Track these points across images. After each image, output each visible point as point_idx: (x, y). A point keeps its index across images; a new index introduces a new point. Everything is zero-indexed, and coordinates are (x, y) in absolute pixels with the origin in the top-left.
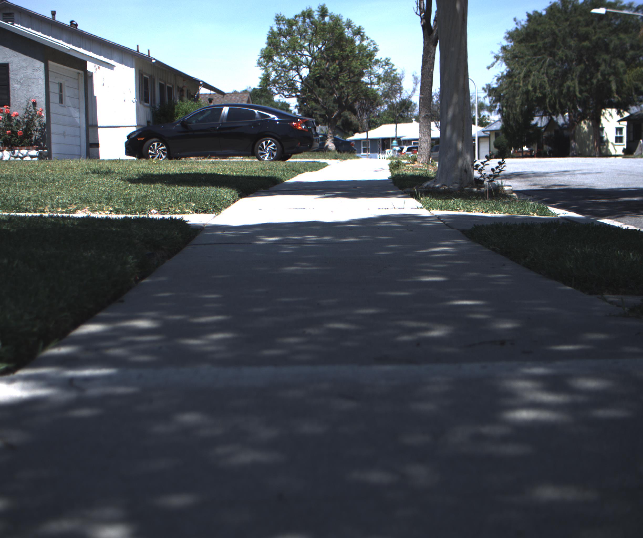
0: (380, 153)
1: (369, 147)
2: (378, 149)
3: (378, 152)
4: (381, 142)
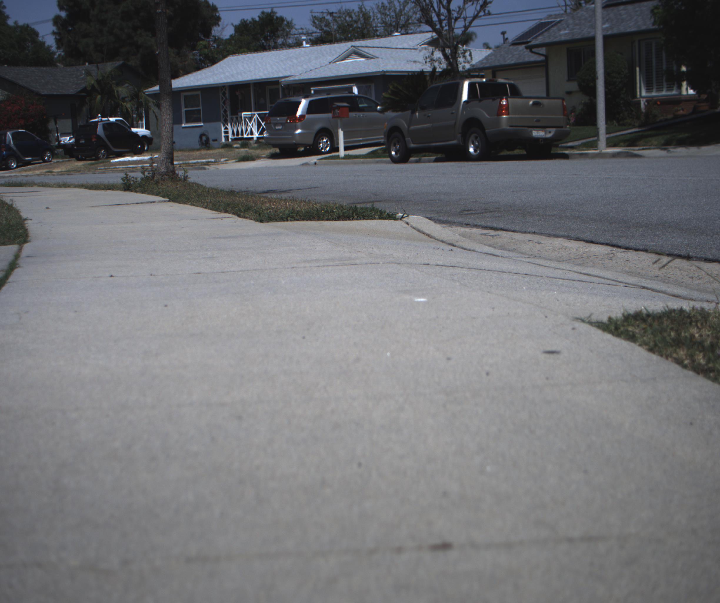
0: (225, 122)
1: (201, 108)
2: (222, 112)
3: (222, 121)
4: (227, 95)
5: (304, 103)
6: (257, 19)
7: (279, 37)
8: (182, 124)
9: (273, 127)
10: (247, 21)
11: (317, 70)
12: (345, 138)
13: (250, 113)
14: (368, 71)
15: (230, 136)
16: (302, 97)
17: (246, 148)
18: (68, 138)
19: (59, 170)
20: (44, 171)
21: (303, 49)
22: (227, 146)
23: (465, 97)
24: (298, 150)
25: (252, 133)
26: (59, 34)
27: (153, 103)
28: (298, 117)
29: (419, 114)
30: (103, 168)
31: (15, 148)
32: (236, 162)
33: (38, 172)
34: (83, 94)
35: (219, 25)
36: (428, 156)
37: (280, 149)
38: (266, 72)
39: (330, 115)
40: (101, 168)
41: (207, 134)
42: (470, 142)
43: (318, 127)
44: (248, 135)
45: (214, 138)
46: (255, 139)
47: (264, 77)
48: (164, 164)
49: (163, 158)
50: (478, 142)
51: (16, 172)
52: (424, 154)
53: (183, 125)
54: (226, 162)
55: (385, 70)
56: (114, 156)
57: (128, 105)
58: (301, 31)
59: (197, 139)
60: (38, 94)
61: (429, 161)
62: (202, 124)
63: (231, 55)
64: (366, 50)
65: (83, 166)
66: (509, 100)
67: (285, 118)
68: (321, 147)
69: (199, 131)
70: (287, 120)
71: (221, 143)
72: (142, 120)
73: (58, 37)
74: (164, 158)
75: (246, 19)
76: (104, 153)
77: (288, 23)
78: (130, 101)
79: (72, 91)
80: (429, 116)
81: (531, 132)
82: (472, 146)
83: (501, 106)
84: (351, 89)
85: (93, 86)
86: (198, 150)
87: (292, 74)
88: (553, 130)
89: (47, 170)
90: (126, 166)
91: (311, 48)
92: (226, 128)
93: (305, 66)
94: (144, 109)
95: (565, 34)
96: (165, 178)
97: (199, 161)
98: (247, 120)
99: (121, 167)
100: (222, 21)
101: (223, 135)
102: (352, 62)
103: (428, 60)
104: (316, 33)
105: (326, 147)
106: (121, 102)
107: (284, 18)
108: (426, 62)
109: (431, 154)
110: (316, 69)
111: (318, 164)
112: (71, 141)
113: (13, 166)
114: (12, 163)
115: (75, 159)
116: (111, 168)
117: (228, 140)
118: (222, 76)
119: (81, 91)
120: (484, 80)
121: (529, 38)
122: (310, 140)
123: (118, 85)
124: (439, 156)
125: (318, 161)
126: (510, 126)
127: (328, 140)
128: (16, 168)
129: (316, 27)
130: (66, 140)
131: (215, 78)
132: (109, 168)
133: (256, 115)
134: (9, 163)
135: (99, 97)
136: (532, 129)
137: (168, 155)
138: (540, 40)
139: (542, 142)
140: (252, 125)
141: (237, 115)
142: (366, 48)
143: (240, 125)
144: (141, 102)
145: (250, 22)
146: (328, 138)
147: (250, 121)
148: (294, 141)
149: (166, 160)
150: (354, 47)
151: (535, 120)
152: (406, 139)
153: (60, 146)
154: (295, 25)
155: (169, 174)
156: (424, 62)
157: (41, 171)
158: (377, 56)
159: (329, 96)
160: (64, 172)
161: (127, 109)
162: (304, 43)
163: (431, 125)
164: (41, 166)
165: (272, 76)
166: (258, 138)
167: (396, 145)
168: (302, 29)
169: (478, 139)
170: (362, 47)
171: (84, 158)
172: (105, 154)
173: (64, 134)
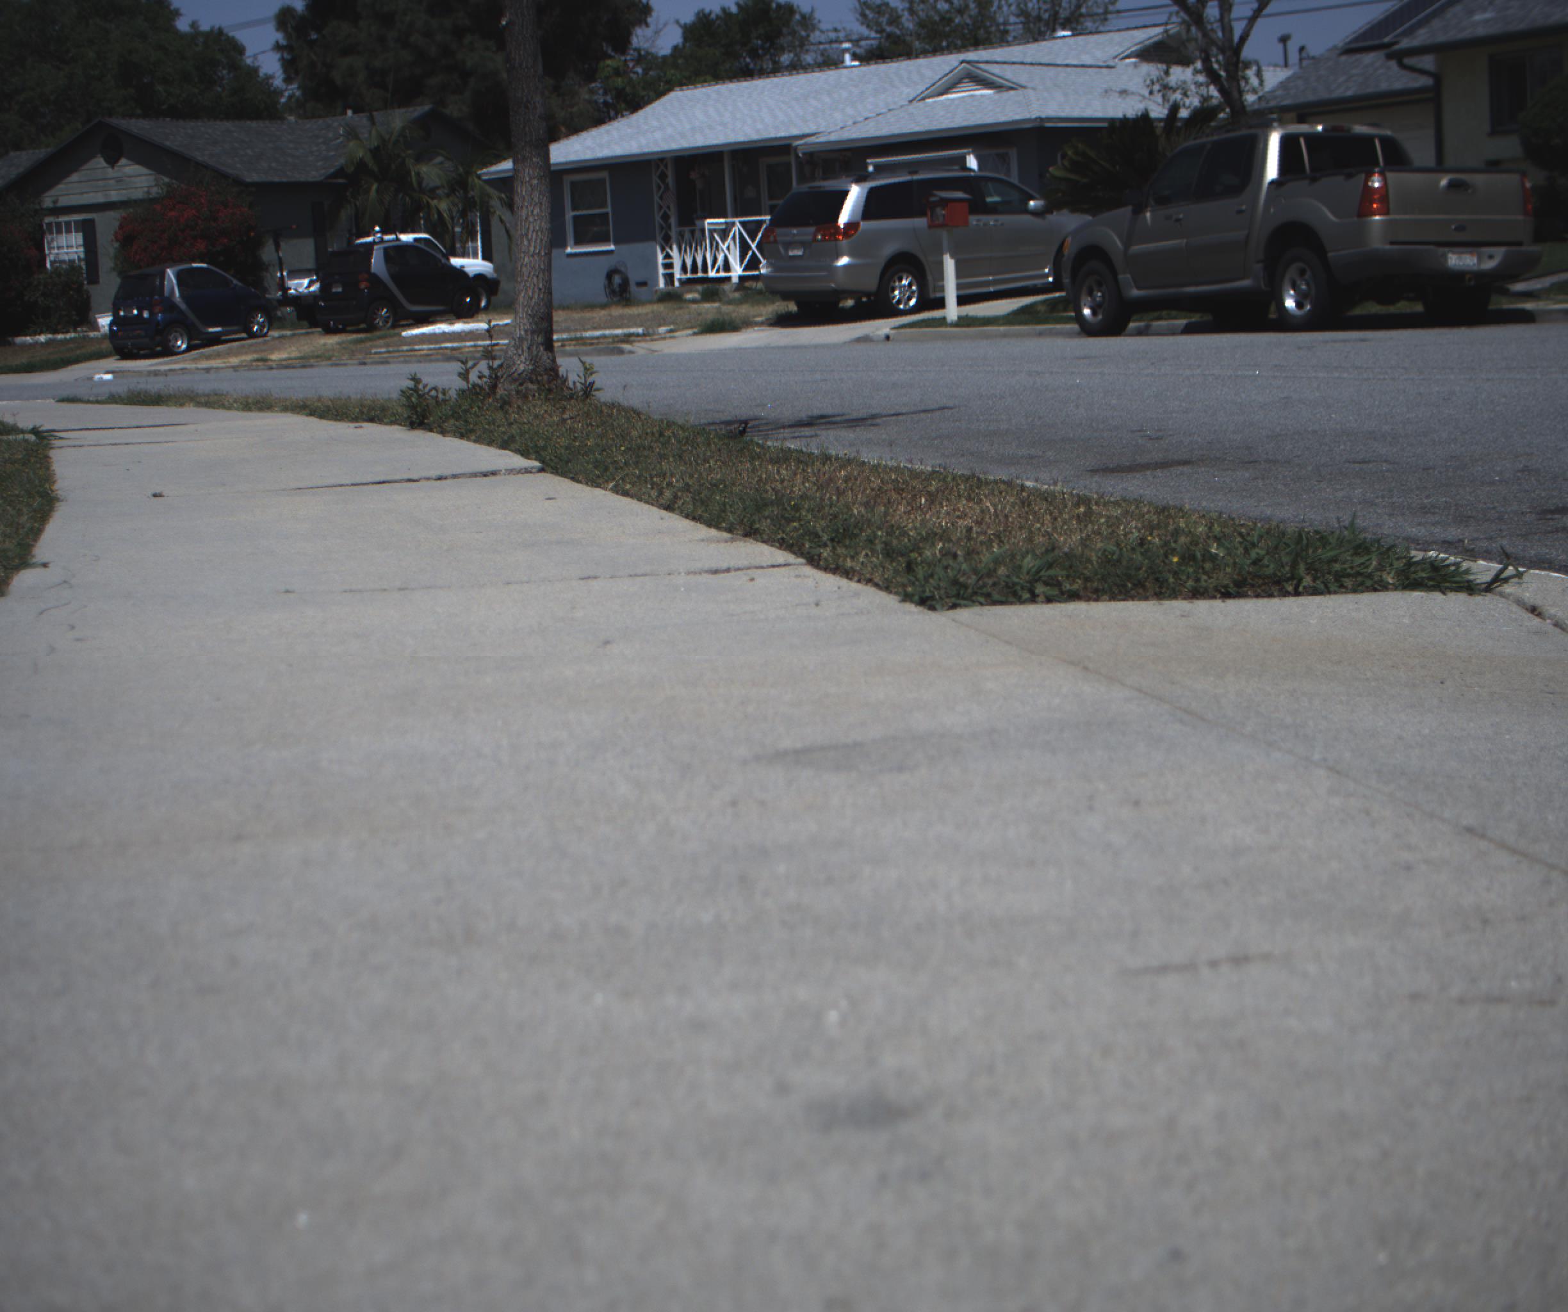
0: (666, 242)
3: (659, 238)
4: (670, 180)
5: (855, 194)
6: (734, 9)
7: (782, 50)
8: (566, 247)
9: (782, 250)
10: (710, 13)
11: (880, 117)
12: (959, 275)
13: (722, 220)
14: (1002, 119)
15: (678, 274)
16: (850, 179)
17: (713, 301)
18: (306, 282)
19: (284, 355)
20: (249, 357)
21: (844, 71)
22: (670, 297)
23: (1272, 171)
24: (841, 305)
25: (727, 267)
26: (288, 48)
27: (500, 199)
28: (842, 226)
29: (1151, 215)
30: (383, 350)
31: (183, 306)
32: (695, 334)
33: (234, 361)
34: (341, 181)
35: (647, 25)
36: (1166, 319)
37: (798, 304)
38: (759, 126)
39: (921, 222)
40: (379, 350)
41: (623, 269)
42: (1287, 283)
43: (889, 249)
44: (718, 271)
45: (640, 279)
46: (735, 280)
47: (755, 136)
48: (525, 348)
49: (523, 333)
50: (1308, 284)
51: (186, 360)
52: (1156, 314)
53: (569, 250)
54: (672, 335)
55: (1043, 116)
56: (411, 321)
57: (443, 206)
58: (833, 35)
59: (601, 281)
60: (238, 182)
61: (1172, 332)
62: (612, 247)
63: (678, 89)
64: (995, 69)
65: (338, 346)
66: (1390, 176)
67: (812, 229)
68: (898, 297)
69: (605, 264)
70: (815, 236)
71: (656, 291)
72: (474, 240)
73: (286, 56)
74: (526, 331)
75: (707, 11)
76: (387, 314)
77: (803, 17)
78: (448, 196)
79: (314, 175)
80: (1178, 220)
81: (1445, 256)
82: (1292, 292)
83: (1369, 190)
84: (962, 160)
85: (361, 165)
86: (604, 306)
87: (821, 130)
88: (1499, 253)
89: (256, 356)
90: (437, 346)
91: (864, 69)
92: (668, 256)
93: (849, 111)
94: (478, 214)
95: (1487, 21)
96: (527, 389)
97: (607, 332)
98: (716, 236)
99: (425, 347)
100: (654, 14)
101: (661, 271)
102: (963, 97)
103: (1157, 87)
104: (867, 38)
105: (909, 299)
106: (425, 199)
107: (795, 7)
108: (1151, 93)
109: (1174, 313)
110: (878, 115)
111: (893, 339)
112: (312, 289)
113: (179, 347)
114: (176, 341)
115: (320, 329)
116: (403, 351)
117: (672, 283)
118: (658, 135)
119: (335, 175)
120: (1320, 128)
121: (1387, 35)
122: (871, 283)
123: (419, 159)
124: (1196, 318)
125: (893, 332)
126: (1392, 243)
127: (914, 282)
128: (188, 350)
129: (868, 26)
130: (302, 285)
131: (643, 141)
132: (398, 351)
133: (738, 224)
134: (170, 341)
135: (375, 187)
136: (1446, 249)
137: (536, 324)
138: (1422, 37)
139: (1472, 283)
140: (728, 248)
141: (694, 224)
142: (996, 66)
143: (699, 248)
144: (473, 197)
145: (718, 17)
146: (914, 277)
147: (724, 239)
148: (833, 285)
149: (529, 337)
150: (968, 62)
151: (1453, 227)
152: (1120, 277)
153: (288, 300)
154: (819, 21)
155: (539, 378)
156: (1146, 92)
157: (244, 358)
158: (1024, 83)
159: (916, 177)
160: (295, 359)
161: (440, 214)
162: (847, 57)
163: (1185, 241)
164: (243, 346)
165: (771, 133)
166: (741, 278)
167: (1095, 293)
168: (836, 30)
169: (1308, 274)
170: (987, 62)
171: (340, 327)
172: (388, 317)
173: (297, 273)
